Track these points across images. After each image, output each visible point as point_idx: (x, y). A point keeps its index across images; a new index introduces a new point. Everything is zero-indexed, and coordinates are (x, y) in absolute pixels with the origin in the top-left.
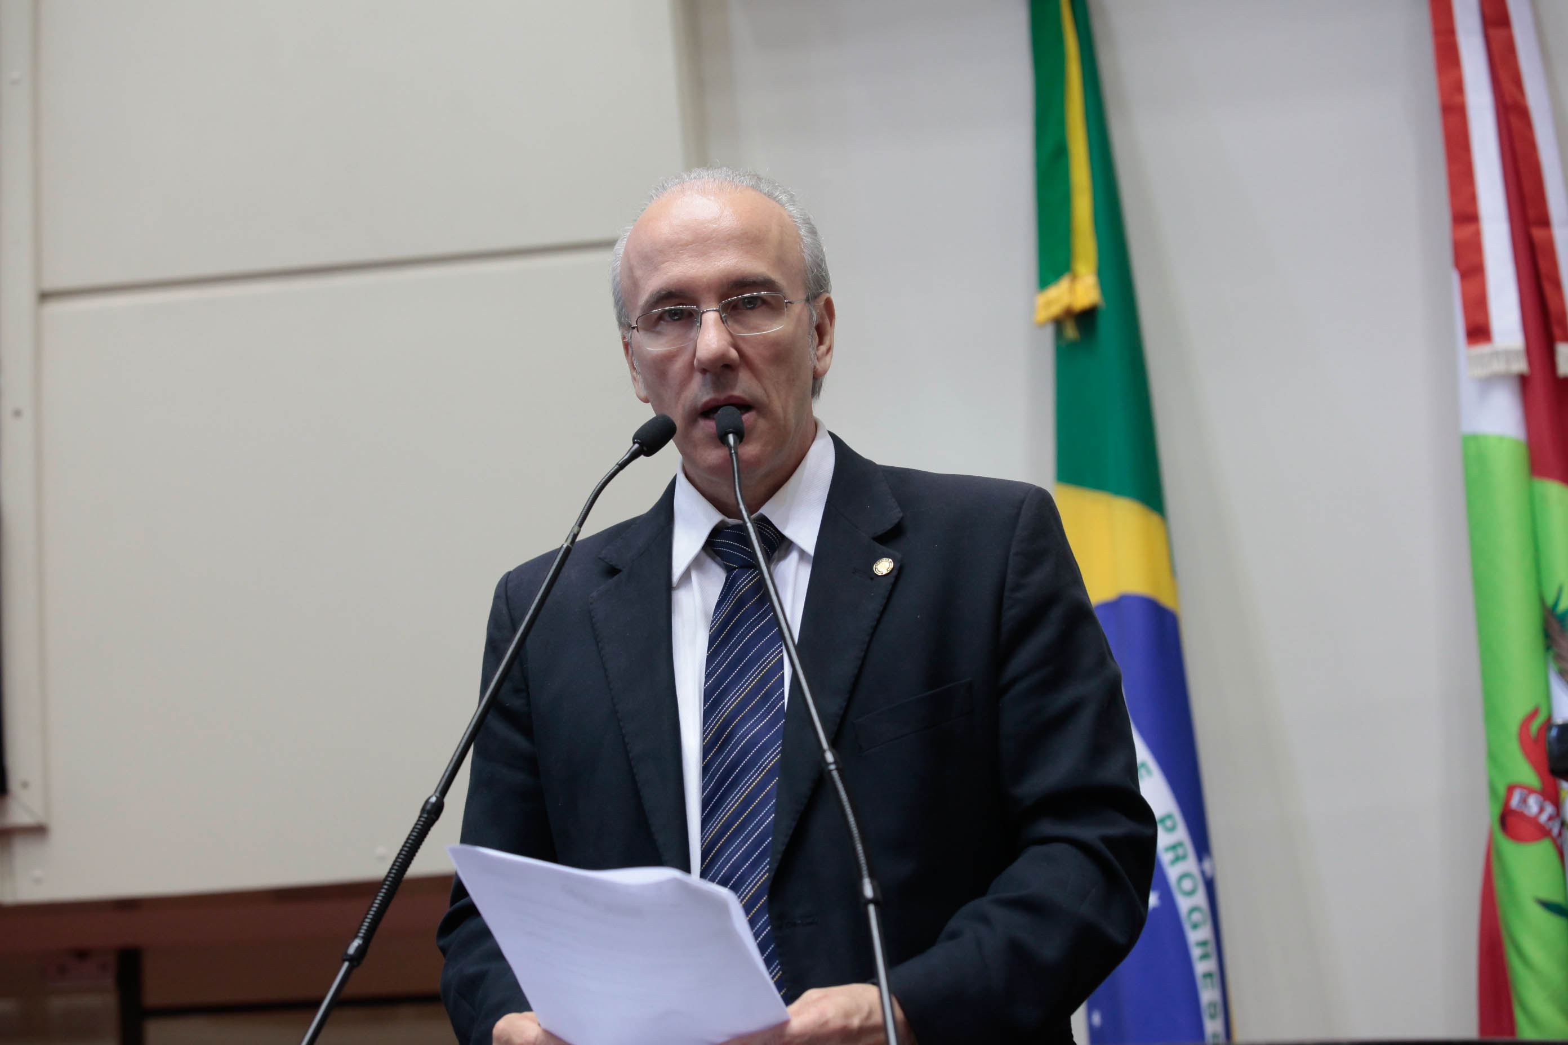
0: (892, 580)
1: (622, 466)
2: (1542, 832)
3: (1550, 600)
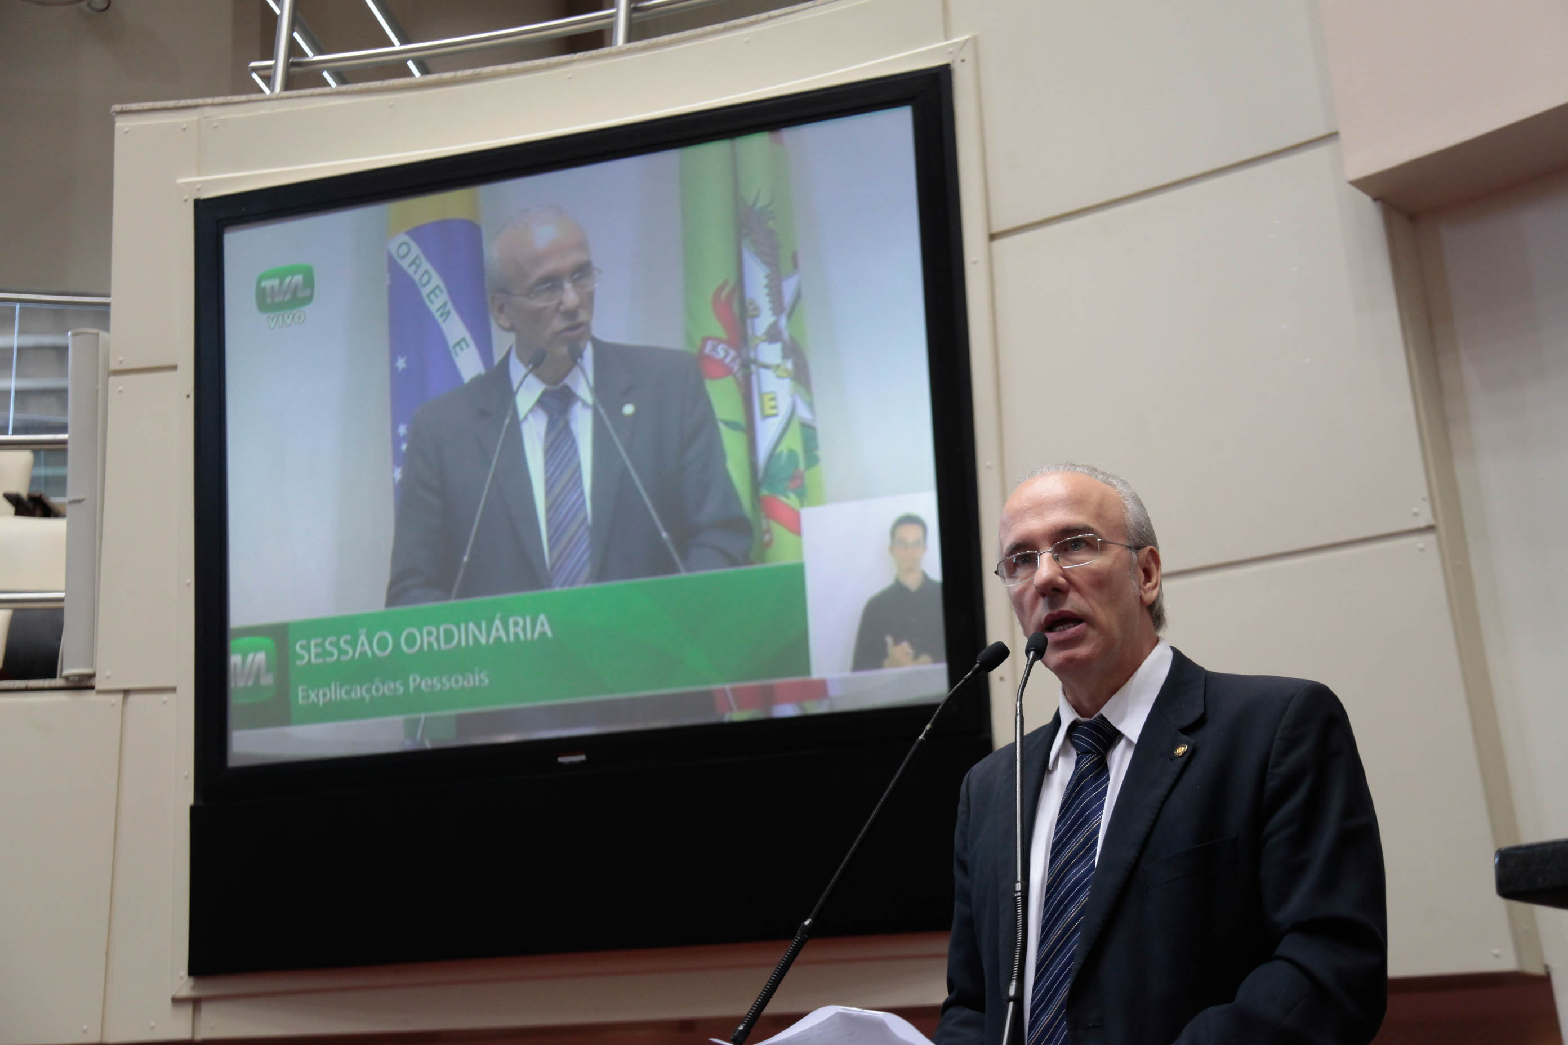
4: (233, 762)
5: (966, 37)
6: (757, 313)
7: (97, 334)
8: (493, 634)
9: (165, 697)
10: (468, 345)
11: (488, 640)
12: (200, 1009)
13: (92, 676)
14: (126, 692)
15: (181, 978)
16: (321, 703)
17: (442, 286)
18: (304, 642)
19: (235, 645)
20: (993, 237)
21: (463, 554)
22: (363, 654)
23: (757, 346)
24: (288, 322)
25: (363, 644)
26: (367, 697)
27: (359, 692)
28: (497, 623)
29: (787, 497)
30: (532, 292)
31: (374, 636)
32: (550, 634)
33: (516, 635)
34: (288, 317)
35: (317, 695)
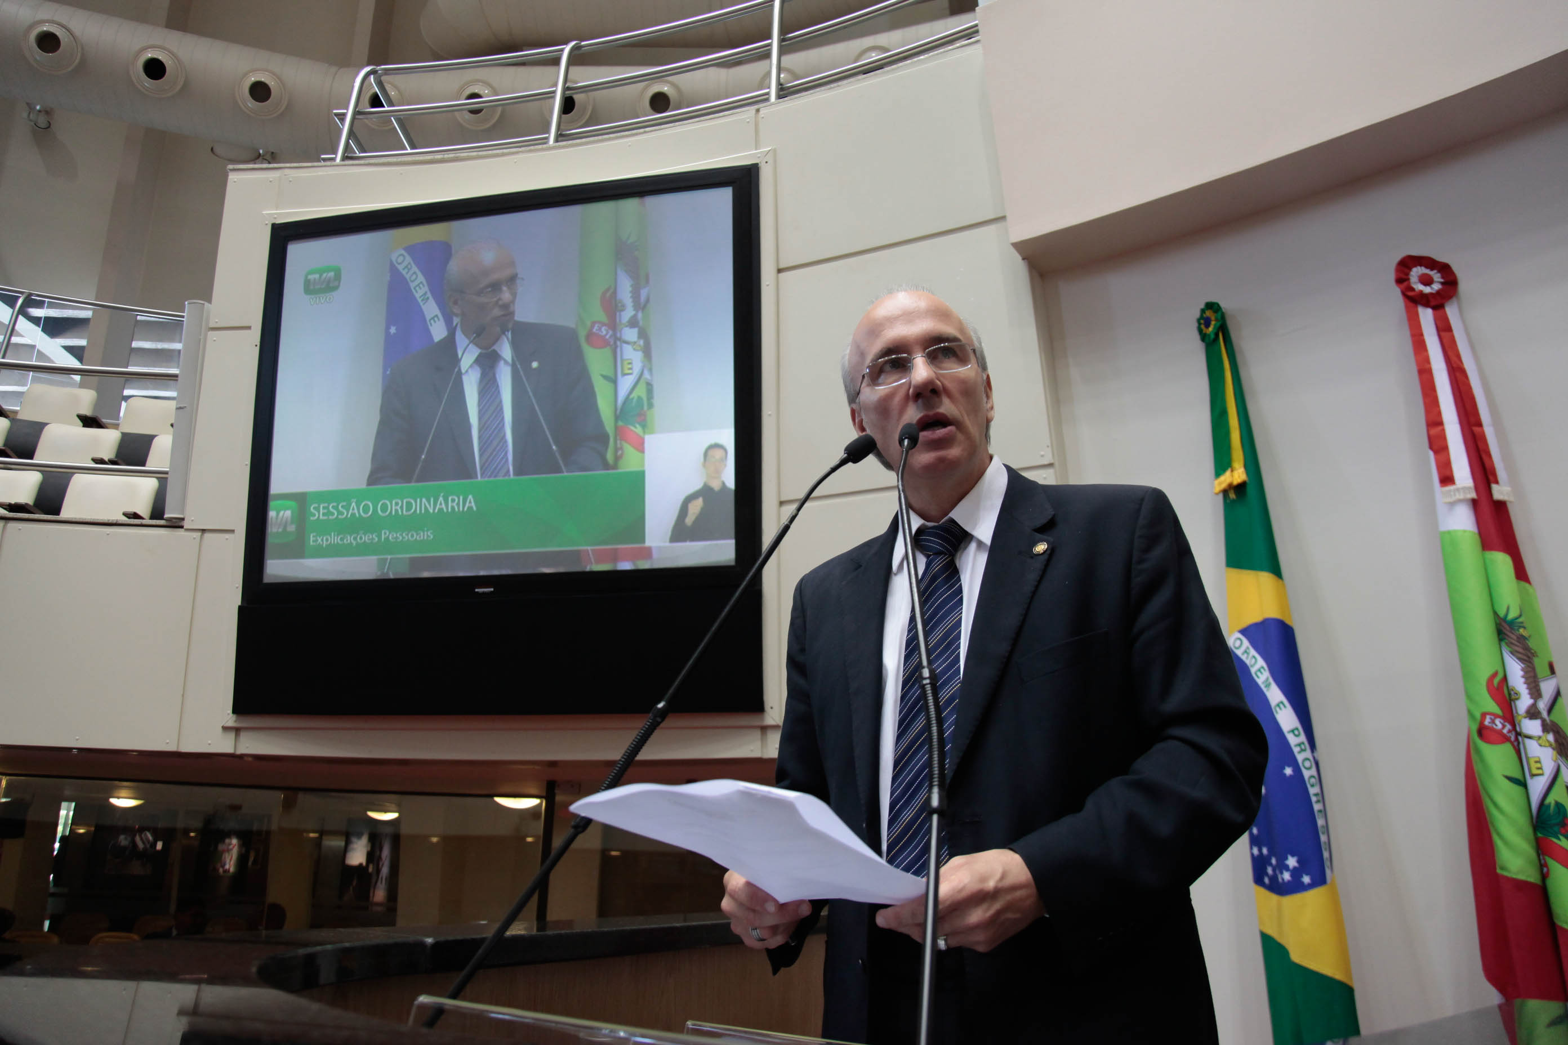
0: (1046, 557)
1: (834, 470)
2: (1505, 739)
3: (1502, 614)
4: (266, 580)
5: (770, 149)
6: (623, 308)
7: (204, 304)
8: (438, 506)
9: (227, 536)
10: (439, 320)
11: (434, 509)
12: (239, 735)
13: (183, 519)
14: (203, 531)
15: (229, 714)
16: (324, 545)
17: (425, 282)
18: (316, 505)
19: (272, 504)
20: (780, 271)
21: (422, 453)
22: (353, 515)
23: (622, 329)
24: (323, 302)
25: (353, 509)
26: (354, 543)
27: (349, 539)
28: (441, 499)
29: (635, 427)
30: (480, 293)
31: (360, 505)
32: (475, 508)
33: (453, 508)
34: (323, 298)
35: (322, 540)
